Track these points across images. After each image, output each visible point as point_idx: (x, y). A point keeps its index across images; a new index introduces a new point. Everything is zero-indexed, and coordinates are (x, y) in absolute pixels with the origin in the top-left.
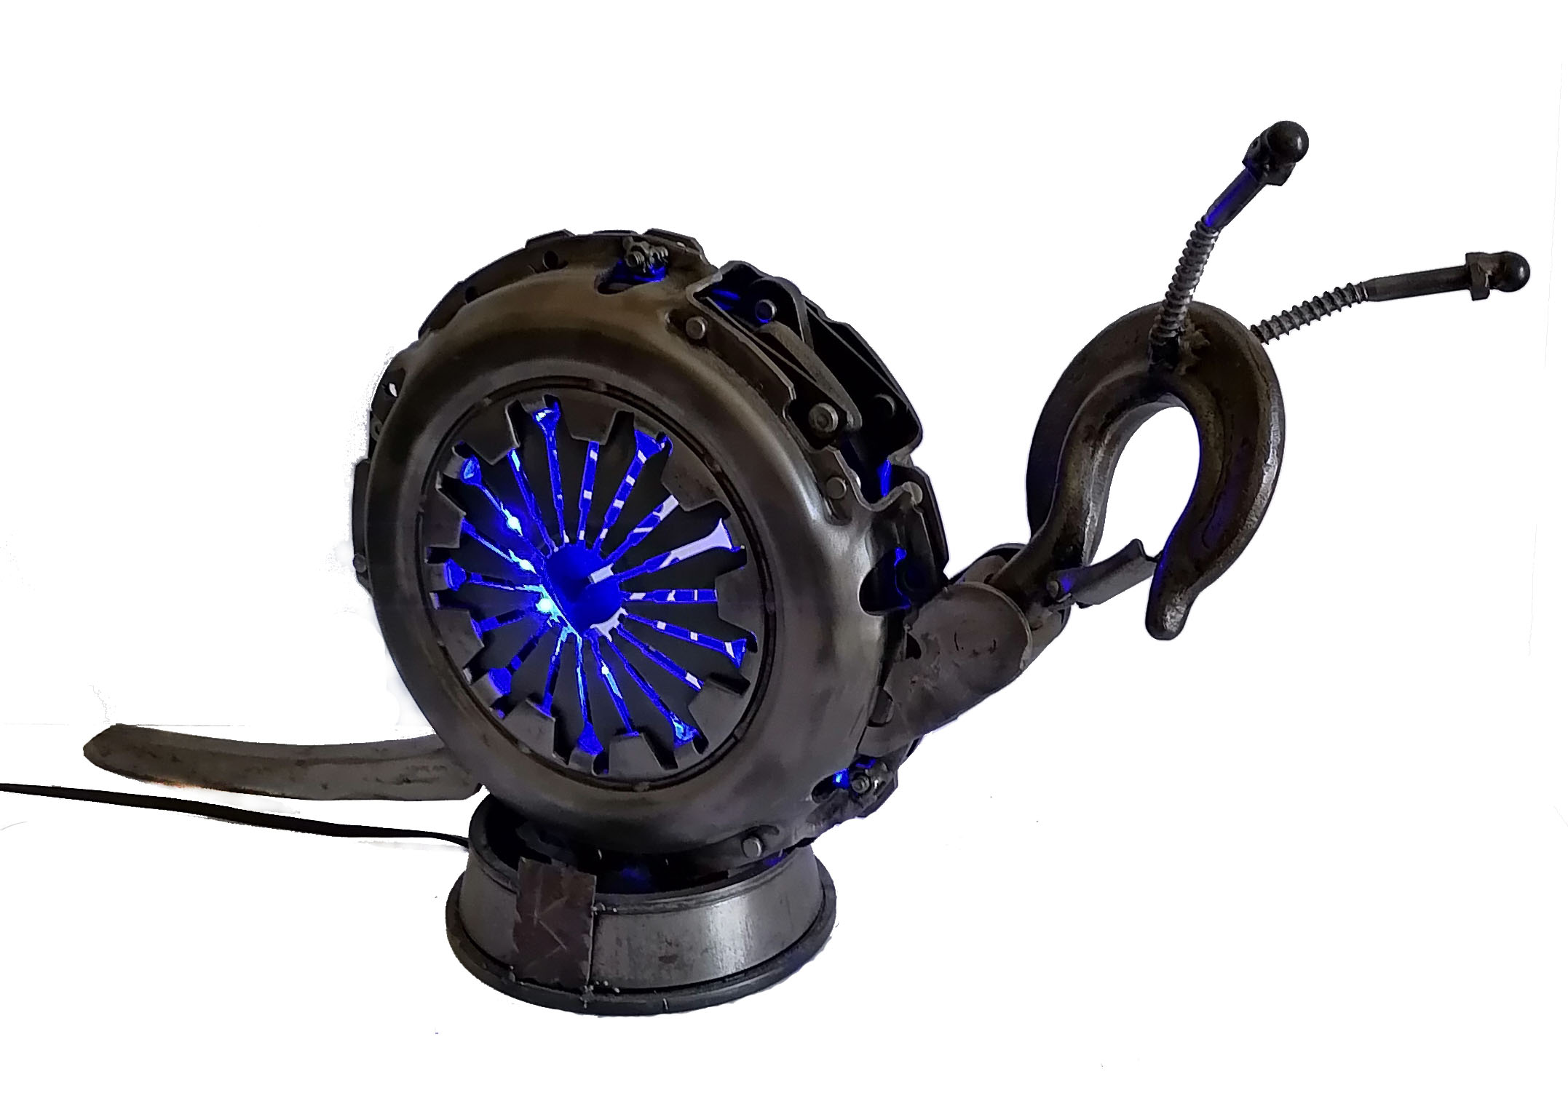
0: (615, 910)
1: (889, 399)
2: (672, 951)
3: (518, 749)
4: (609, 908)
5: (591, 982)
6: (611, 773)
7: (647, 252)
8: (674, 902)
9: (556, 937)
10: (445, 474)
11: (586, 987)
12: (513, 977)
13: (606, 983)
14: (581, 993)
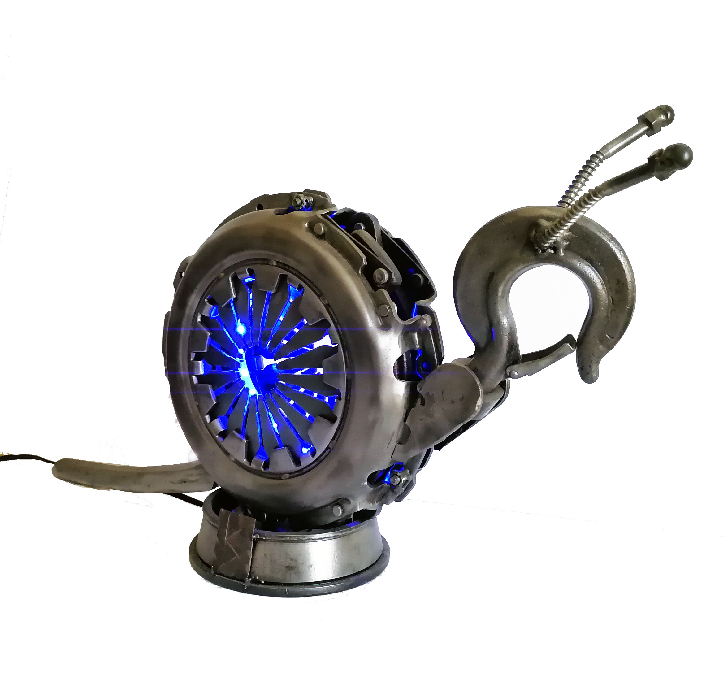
0: (264, 538)
1: (420, 276)
2: (293, 564)
3: (229, 459)
4: (262, 538)
5: (250, 577)
6: (270, 470)
7: (302, 198)
8: (296, 537)
9: (234, 551)
10: (203, 314)
11: (247, 579)
12: (212, 572)
13: (258, 578)
14: (244, 581)
